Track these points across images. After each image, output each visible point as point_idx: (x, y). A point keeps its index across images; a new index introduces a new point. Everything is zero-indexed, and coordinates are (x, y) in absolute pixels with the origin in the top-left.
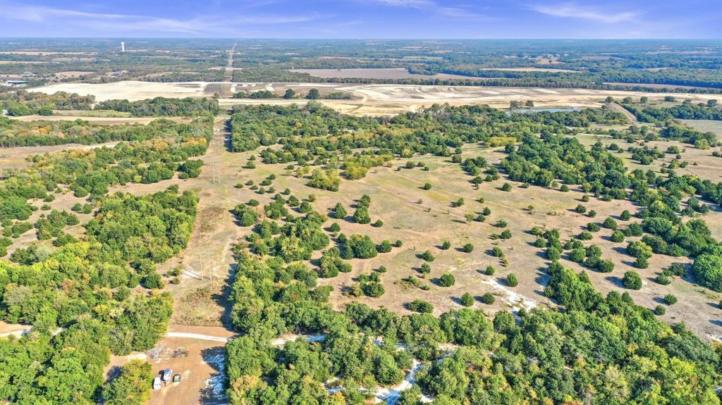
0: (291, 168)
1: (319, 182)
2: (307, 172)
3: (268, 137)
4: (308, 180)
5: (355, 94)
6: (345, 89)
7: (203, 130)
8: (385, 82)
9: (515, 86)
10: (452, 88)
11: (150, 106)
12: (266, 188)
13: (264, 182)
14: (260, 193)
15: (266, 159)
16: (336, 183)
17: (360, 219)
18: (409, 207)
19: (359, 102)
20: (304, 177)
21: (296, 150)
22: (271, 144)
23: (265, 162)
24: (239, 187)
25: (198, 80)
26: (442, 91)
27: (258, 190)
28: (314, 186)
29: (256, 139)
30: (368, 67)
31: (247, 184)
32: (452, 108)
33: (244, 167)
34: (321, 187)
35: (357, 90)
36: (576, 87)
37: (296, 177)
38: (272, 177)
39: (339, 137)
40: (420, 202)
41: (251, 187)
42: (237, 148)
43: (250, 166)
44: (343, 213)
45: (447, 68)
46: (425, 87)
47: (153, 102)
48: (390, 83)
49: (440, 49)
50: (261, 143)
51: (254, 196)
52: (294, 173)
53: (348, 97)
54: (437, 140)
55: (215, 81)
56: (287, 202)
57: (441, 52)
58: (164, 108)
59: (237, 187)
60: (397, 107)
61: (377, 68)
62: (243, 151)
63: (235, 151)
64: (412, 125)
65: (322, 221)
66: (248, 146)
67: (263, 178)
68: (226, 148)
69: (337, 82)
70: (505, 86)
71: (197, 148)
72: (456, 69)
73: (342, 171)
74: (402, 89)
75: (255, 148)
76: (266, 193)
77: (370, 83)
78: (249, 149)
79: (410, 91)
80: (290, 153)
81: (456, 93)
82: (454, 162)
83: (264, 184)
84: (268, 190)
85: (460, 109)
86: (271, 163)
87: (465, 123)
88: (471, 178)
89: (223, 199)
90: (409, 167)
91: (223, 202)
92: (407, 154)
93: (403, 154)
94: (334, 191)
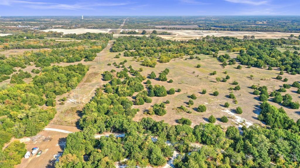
0: (136, 58)
1: (146, 63)
2: (142, 60)
3: (129, 46)
4: (142, 63)
5: (173, 33)
6: (169, 31)
7: (101, 43)
8: (187, 29)
9: (246, 31)
10: (217, 31)
11: (84, 36)
12: (121, 66)
13: (121, 63)
14: (118, 67)
15: (126, 55)
16: (154, 64)
17: (162, 79)
19: (174, 36)
20: (140, 62)
21: (140, 51)
22: (130, 50)
23: (125, 56)
24: (109, 65)
25: (108, 28)
26: (212, 32)
27: (117, 67)
28: (143, 65)
29: (123, 47)
30: (181, 25)
31: (113, 64)
32: (216, 38)
33: (114, 58)
34: (147, 66)
35: (174, 32)
36: (275, 31)
37: (137, 61)
38: (125, 61)
39: (162, 47)
40: (194, 73)
41: (114, 65)
42: (114, 50)
43: (117, 57)
44: (154, 76)
45: (216, 25)
46: (204, 31)
47: (85, 34)
48: (189, 30)
49: (213, 19)
50: (126, 49)
51: (115, 68)
52: (136, 60)
53: (169, 34)
54: (206, 49)
55: (115, 28)
56: (129, 71)
57: (213, 20)
58: (89, 37)
59: (108, 65)
60: (191, 38)
61: (185, 25)
62: (117, 52)
63: (113, 52)
64: (196, 44)
65: (143, 80)
66: (119, 50)
67: (122, 61)
68: (110, 51)
69: (166, 29)
70: (242, 31)
71: (96, 50)
72: (220, 25)
73: (159, 60)
74: (194, 32)
75: (123, 51)
76: (120, 68)
77: (180, 29)
78: (120, 51)
79: (198, 32)
80: (137, 53)
81: (218, 33)
82: (214, 57)
83: (121, 64)
84: (122, 66)
85: (220, 38)
86: (127, 56)
87: (221, 43)
88: (222, 63)
89: (100, 69)
90: (191, 59)
91: (99, 71)
92: (191, 53)
93: (189, 54)
94: (153, 67)
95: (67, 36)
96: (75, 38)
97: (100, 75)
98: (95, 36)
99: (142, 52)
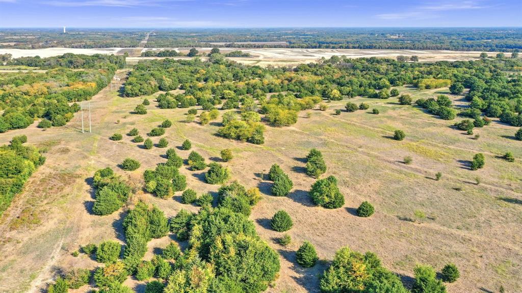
0: (193, 112)
1: (233, 130)
2: (215, 118)
3: (168, 81)
4: (217, 128)
7: (97, 76)
8: (275, 47)
11: (58, 61)
12: (155, 140)
13: (153, 131)
14: (145, 147)
15: (162, 104)
16: (259, 132)
18: (393, 170)
19: (258, 59)
20: (211, 124)
22: (171, 89)
23: (160, 106)
24: (115, 138)
25: (115, 47)
27: (142, 144)
28: (225, 136)
29: (154, 83)
31: (128, 135)
32: (350, 60)
33: (132, 113)
34: (238, 138)
37: (200, 123)
38: (166, 125)
40: (407, 162)
41: (133, 138)
42: (130, 92)
43: (139, 111)
47: (62, 57)
50: (160, 89)
51: (134, 153)
52: (196, 119)
55: (130, 47)
58: (71, 62)
59: (113, 138)
62: (137, 95)
63: (128, 95)
66: (143, 90)
67: (155, 125)
68: (118, 93)
71: (81, 92)
74: (292, 51)
75: (152, 93)
76: (154, 148)
78: (145, 94)
80: (192, 96)
81: (340, 53)
83: (154, 133)
84: (157, 143)
86: (168, 107)
89: (85, 157)
90: (350, 111)
91: (83, 163)
92: (337, 96)
93: (332, 96)
94: (257, 143)
95: (19, 62)
96: (36, 66)
97: (81, 181)
98: (84, 61)
99: (208, 95)
